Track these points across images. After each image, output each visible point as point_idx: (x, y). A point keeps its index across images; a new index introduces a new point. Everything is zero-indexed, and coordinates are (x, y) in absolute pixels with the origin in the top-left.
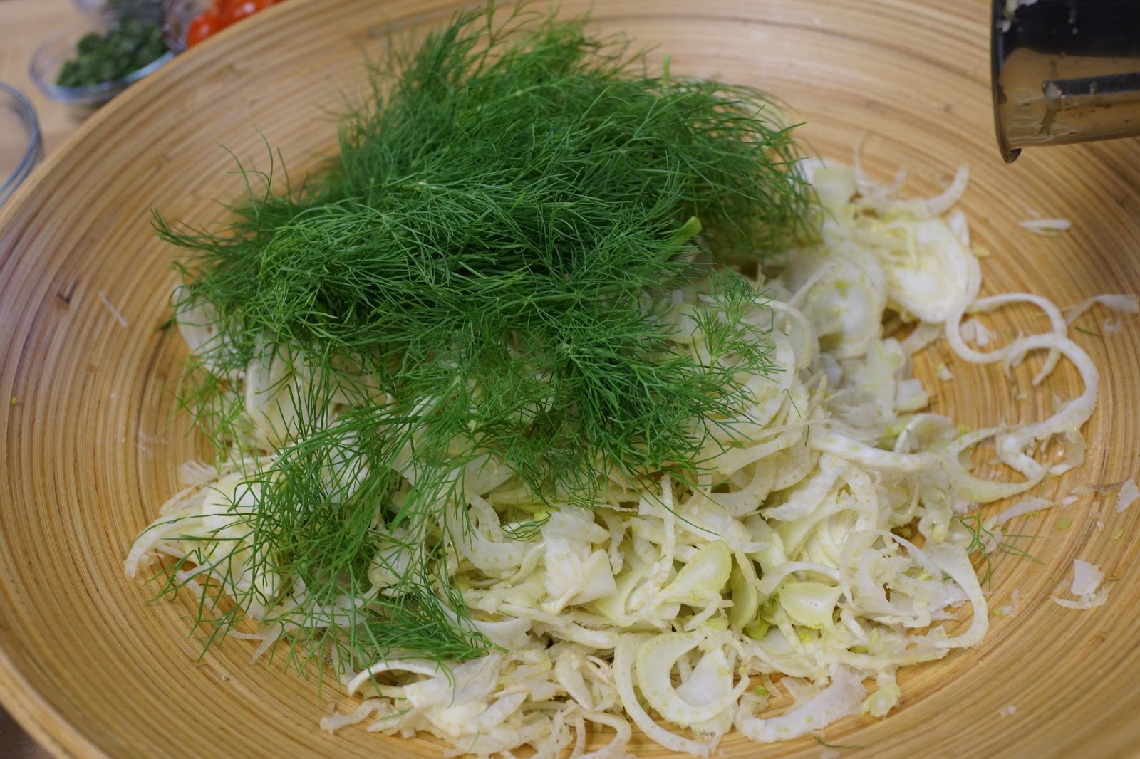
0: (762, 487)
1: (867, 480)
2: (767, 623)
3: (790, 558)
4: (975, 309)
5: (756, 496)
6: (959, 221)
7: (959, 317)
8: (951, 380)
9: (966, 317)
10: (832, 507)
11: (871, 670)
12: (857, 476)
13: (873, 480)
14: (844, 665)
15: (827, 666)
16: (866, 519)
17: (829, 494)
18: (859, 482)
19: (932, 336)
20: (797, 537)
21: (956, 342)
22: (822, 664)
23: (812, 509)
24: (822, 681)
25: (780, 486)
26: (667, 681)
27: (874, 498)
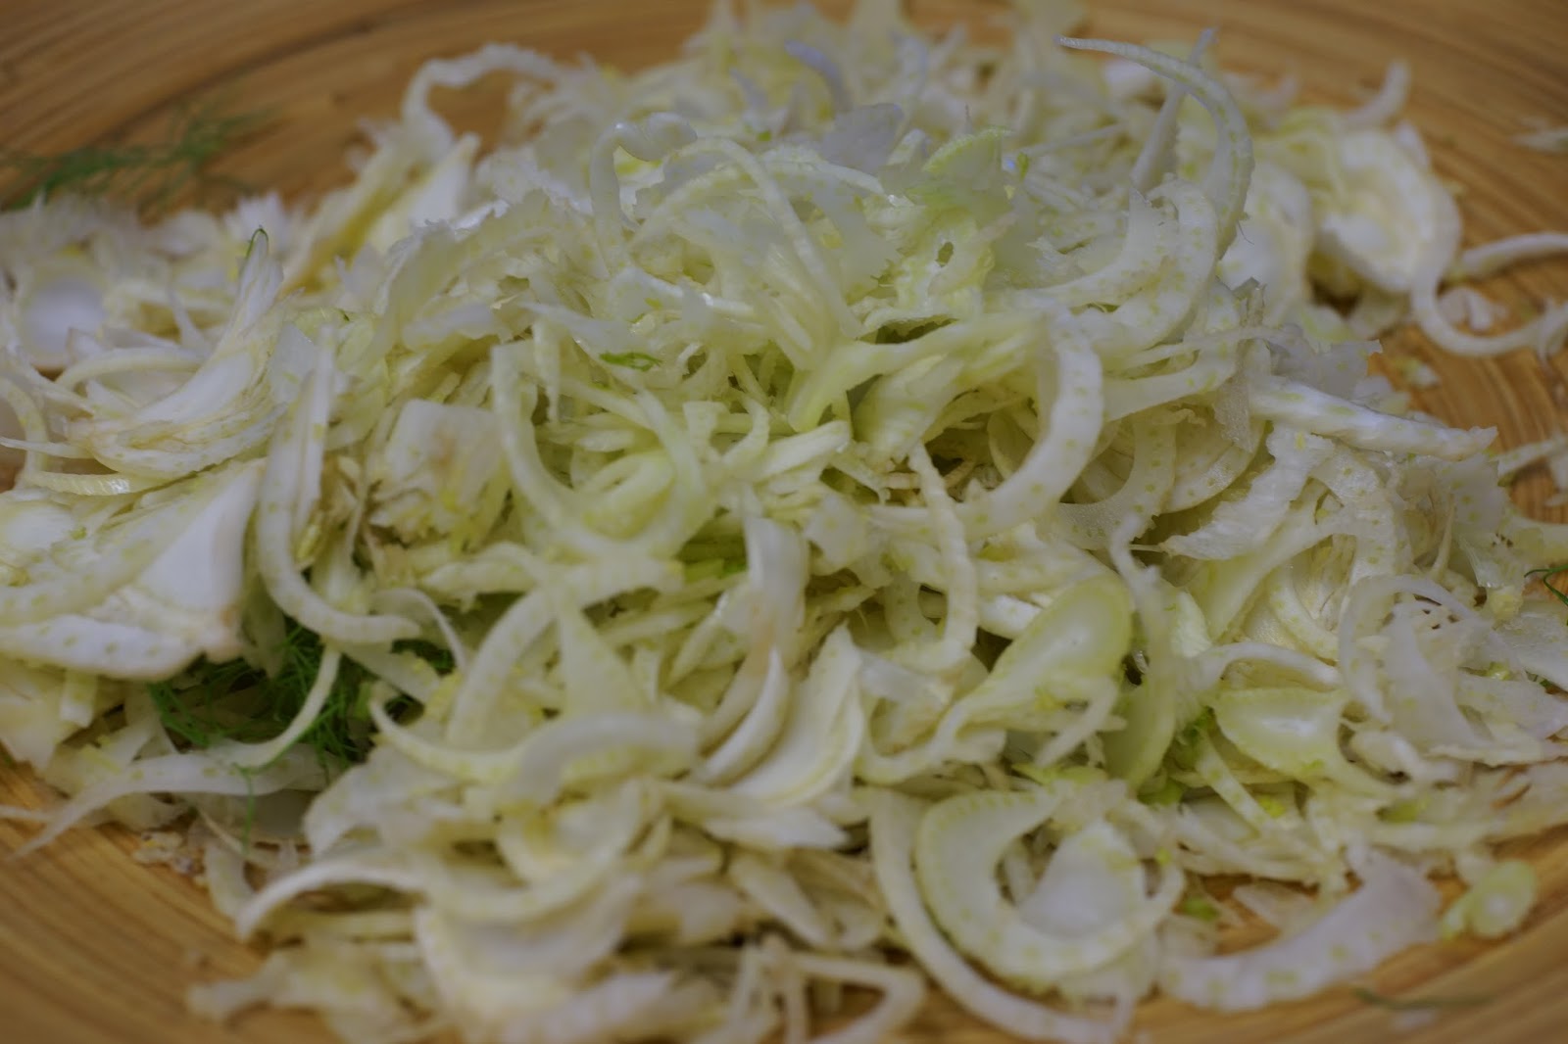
0: (1151, 488)
1: (1372, 481)
2: (1179, 784)
3: (1222, 640)
4: (1459, 273)
5: (1139, 509)
6: (1409, 136)
7: (1431, 284)
8: (1434, 387)
9: (1443, 287)
10: (1304, 532)
11: (1437, 852)
12: (1349, 472)
13: (1384, 477)
14: (1377, 846)
15: (1343, 850)
16: (1373, 561)
17: (1297, 504)
18: (1353, 483)
19: (1387, 318)
20: (1233, 601)
21: (1435, 320)
22: (1331, 845)
23: (1264, 533)
24: (1335, 881)
25: (1183, 501)
26: (991, 891)
27: (1387, 517)
